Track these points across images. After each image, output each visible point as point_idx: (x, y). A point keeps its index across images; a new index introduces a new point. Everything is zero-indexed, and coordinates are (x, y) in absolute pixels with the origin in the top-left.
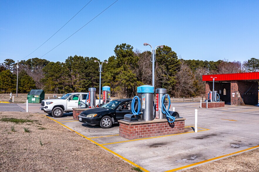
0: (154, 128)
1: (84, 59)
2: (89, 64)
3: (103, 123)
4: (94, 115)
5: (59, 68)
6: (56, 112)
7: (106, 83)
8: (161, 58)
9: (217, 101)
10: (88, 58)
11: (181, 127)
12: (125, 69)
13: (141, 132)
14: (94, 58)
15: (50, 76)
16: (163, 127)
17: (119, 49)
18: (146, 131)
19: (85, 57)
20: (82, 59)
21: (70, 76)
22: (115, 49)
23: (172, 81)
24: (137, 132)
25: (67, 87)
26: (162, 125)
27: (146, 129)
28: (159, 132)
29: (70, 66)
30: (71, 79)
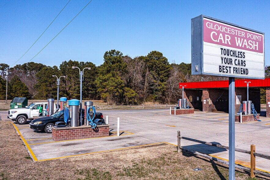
0: (78, 132)
1: (79, 64)
3: (47, 129)
4: (39, 123)
6: (20, 120)
8: (152, 64)
9: (187, 108)
10: (83, 63)
11: (105, 132)
12: (113, 76)
13: (66, 135)
14: (90, 62)
15: (44, 82)
16: (88, 132)
17: (108, 55)
18: (71, 135)
19: (80, 62)
20: (76, 64)
21: (64, 81)
22: (104, 55)
23: (162, 87)
24: (62, 136)
26: (86, 130)
27: (71, 133)
28: (83, 136)
30: (66, 84)
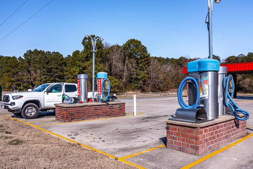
1: (45, 53)
2: (51, 59)
5: (17, 63)
6: (28, 111)
7: (70, 79)
10: (49, 52)
13: (211, 139)
14: (57, 52)
15: (6, 72)
16: (230, 128)
17: (87, 41)
18: (215, 137)
20: (43, 53)
21: (29, 72)
22: (83, 41)
23: (143, 76)
24: (207, 140)
25: (26, 83)
29: (30, 61)
30: (30, 75)
